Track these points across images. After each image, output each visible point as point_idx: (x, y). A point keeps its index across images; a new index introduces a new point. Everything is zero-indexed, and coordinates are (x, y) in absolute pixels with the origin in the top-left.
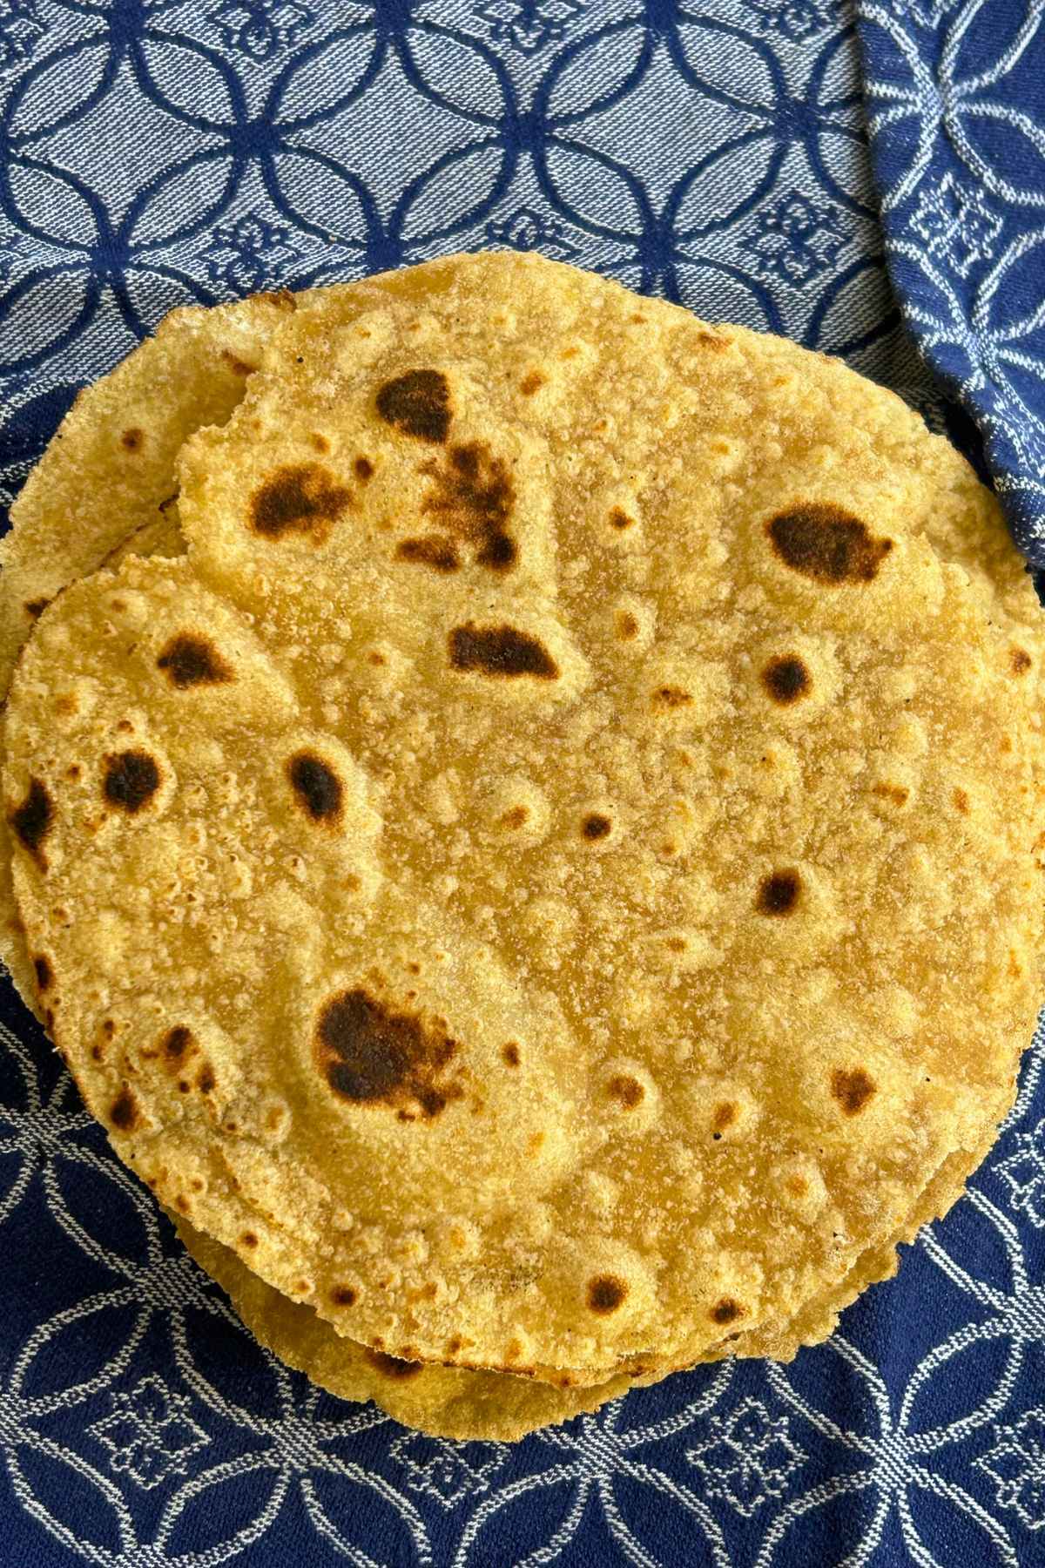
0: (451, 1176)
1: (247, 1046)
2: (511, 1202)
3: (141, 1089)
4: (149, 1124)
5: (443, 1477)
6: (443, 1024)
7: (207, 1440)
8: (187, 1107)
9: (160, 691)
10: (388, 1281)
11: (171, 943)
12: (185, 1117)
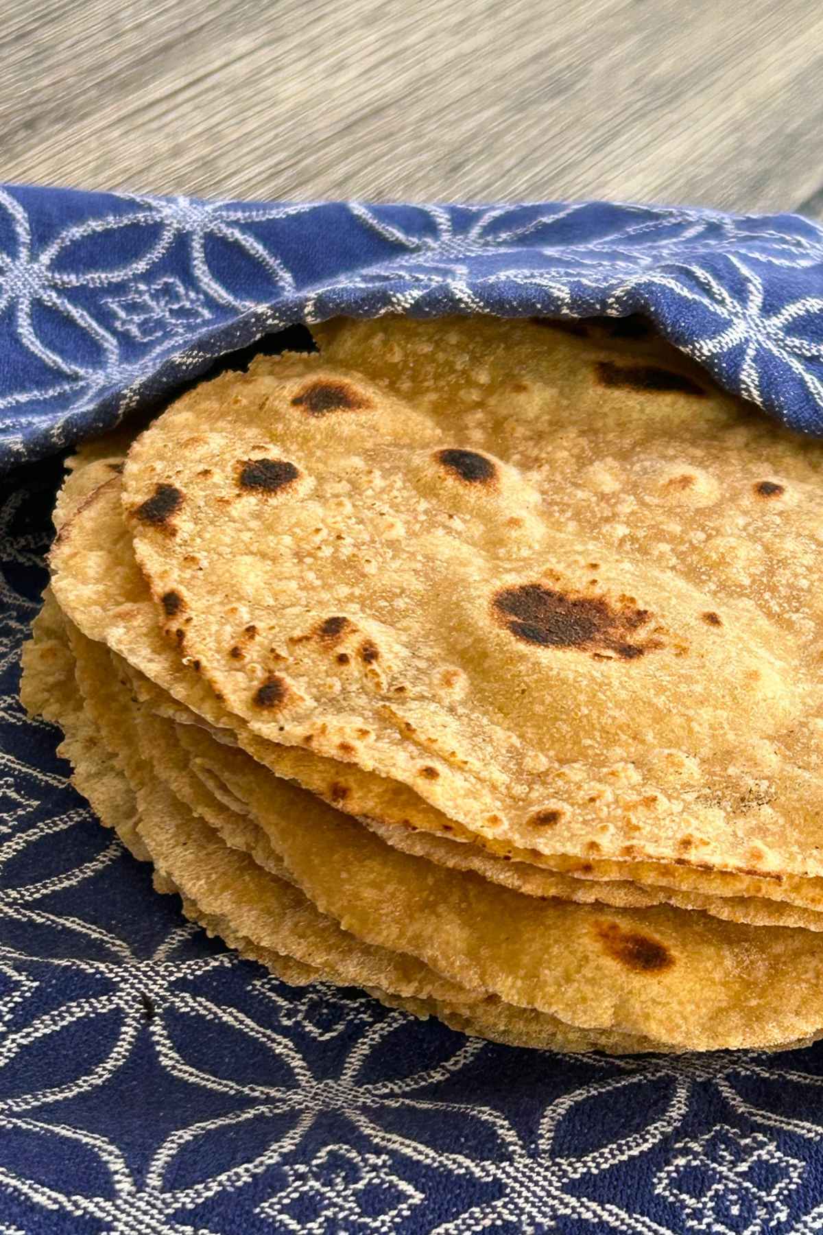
0: (660, 701)
1: (412, 632)
2: (731, 736)
3: (289, 675)
4: (302, 699)
5: (728, 1209)
6: (632, 600)
7: (418, 1198)
8: (345, 681)
9: (295, 424)
10: (599, 797)
11: (320, 571)
12: (343, 690)
